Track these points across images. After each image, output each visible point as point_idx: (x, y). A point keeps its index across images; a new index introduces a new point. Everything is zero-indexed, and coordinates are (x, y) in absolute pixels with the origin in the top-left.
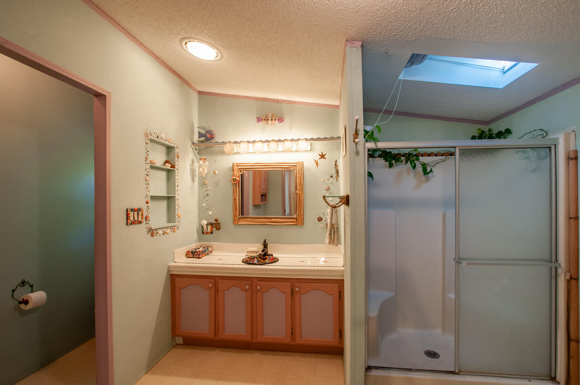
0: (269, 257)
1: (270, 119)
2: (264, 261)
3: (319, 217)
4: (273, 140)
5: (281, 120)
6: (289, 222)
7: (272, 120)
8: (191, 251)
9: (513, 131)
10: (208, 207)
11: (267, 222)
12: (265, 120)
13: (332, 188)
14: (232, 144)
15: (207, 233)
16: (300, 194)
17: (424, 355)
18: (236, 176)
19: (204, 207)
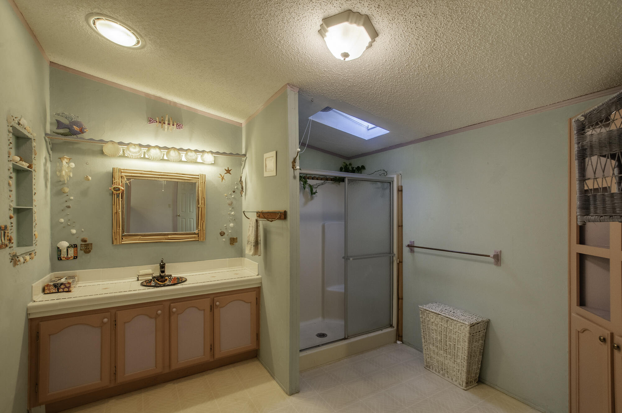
0: (170, 277)
1: (166, 122)
2: (164, 283)
3: (222, 232)
4: (174, 148)
5: (179, 126)
6: (190, 238)
7: (169, 124)
8: (53, 284)
9: (366, 168)
10: (69, 224)
11: (163, 239)
12: (160, 122)
13: (234, 202)
14: (117, 145)
15: (68, 259)
16: (202, 208)
17: (317, 337)
18: (118, 184)
19: (62, 223)
